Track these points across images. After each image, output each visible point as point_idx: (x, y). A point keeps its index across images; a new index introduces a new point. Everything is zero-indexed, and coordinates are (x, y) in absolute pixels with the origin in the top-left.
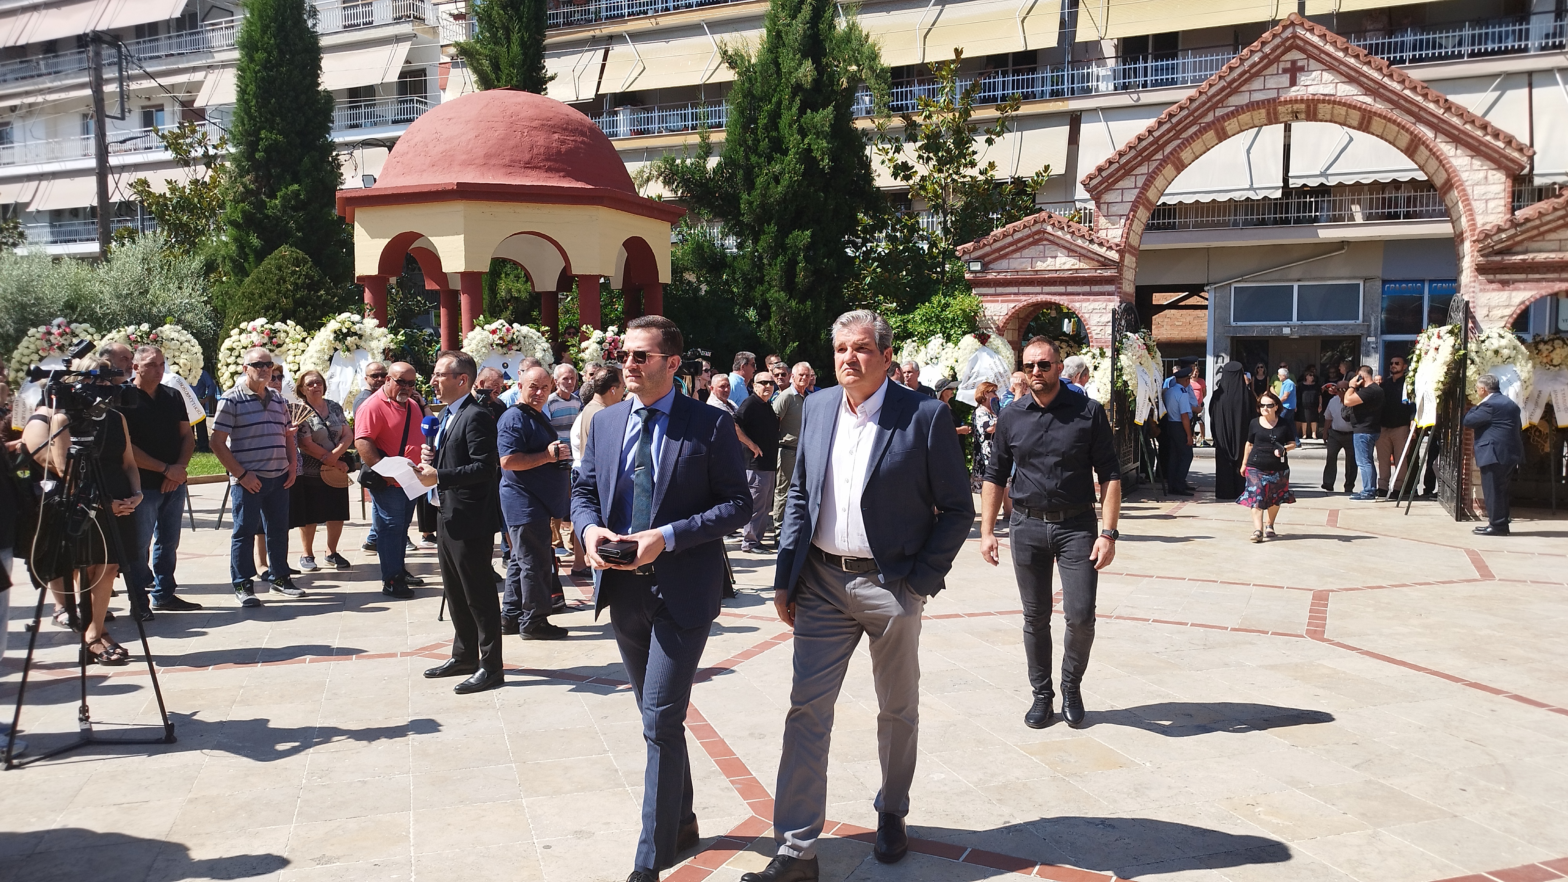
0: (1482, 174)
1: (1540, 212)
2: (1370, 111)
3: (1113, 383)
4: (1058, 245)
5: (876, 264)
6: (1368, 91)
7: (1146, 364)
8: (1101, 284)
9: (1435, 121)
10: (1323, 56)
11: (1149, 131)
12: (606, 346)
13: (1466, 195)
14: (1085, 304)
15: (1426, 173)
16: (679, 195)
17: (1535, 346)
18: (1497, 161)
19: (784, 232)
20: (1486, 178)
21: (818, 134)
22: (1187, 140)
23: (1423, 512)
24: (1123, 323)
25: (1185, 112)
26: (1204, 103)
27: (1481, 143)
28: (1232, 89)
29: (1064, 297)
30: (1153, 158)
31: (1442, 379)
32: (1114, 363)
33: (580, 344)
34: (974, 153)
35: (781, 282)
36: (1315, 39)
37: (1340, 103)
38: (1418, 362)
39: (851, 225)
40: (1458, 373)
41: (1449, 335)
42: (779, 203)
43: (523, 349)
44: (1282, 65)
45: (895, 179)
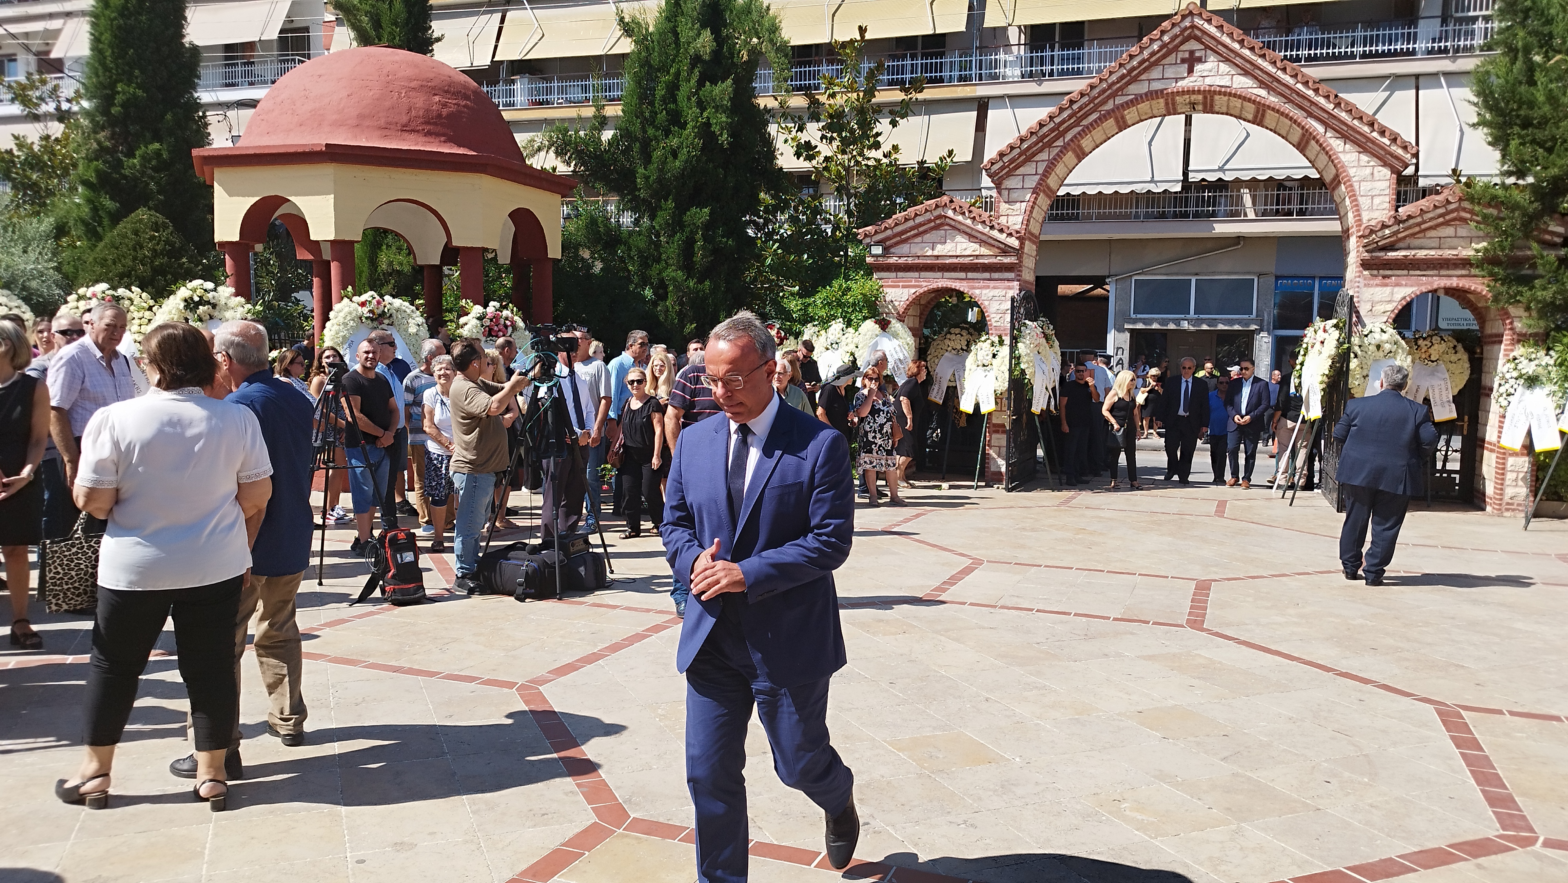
0: (1368, 171)
1: (1421, 210)
2: (1264, 105)
3: (1011, 371)
4: (959, 230)
5: (777, 245)
6: (1262, 84)
7: (1043, 353)
8: (1001, 272)
9: (1326, 116)
10: (1220, 47)
11: (1050, 117)
12: (487, 322)
13: (1353, 191)
14: (985, 291)
15: (1317, 169)
16: (572, 168)
17: (1414, 343)
18: (1384, 158)
19: (681, 208)
20: (1372, 174)
21: (717, 108)
22: (1088, 128)
23: (1306, 503)
24: (1022, 310)
25: (1086, 99)
26: (1104, 91)
27: (1369, 139)
28: (1132, 77)
29: (965, 283)
30: (1054, 145)
31: (1327, 372)
32: (1012, 352)
33: (458, 318)
34: (878, 134)
35: (678, 261)
36: (1212, 30)
37: (1235, 95)
38: (1305, 355)
39: (753, 205)
40: (1342, 366)
41: (1334, 329)
42: (676, 178)
43: (396, 323)
44: (1180, 55)
45: (798, 158)
